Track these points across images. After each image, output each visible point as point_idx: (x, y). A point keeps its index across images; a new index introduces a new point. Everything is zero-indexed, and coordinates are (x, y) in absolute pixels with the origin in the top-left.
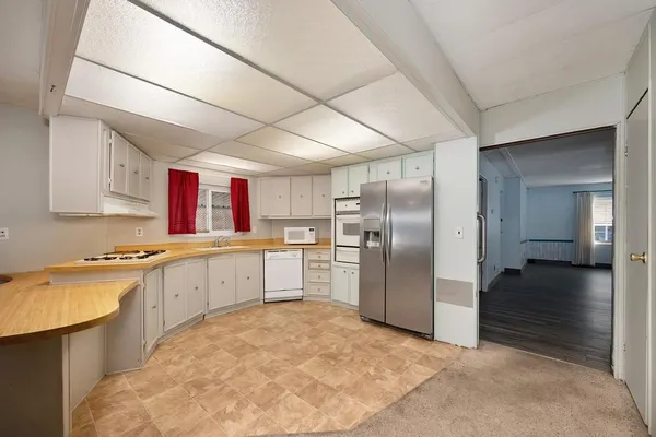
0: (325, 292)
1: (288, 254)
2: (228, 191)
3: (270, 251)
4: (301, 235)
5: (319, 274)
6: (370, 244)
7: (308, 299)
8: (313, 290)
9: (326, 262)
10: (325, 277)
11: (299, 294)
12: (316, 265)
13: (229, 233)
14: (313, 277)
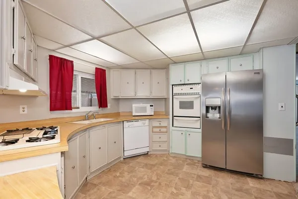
0: (164, 147)
1: (140, 123)
2: (93, 77)
3: (128, 121)
4: (145, 109)
5: (160, 136)
6: (209, 115)
7: (151, 153)
8: (156, 147)
9: (165, 127)
10: (164, 137)
11: (147, 150)
12: (158, 130)
13: (95, 109)
14: (156, 137)
